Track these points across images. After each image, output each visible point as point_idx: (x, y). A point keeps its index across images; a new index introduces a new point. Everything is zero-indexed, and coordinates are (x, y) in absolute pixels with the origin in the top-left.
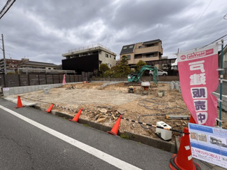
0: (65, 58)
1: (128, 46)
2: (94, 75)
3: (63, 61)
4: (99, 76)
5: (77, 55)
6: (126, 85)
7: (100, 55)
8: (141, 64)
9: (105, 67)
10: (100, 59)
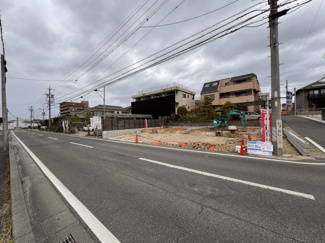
0: (134, 100)
1: (211, 83)
2: (171, 119)
3: (133, 103)
4: (176, 120)
5: (149, 96)
6: (212, 129)
7: (177, 97)
8: (229, 106)
9: (183, 110)
10: (177, 101)
